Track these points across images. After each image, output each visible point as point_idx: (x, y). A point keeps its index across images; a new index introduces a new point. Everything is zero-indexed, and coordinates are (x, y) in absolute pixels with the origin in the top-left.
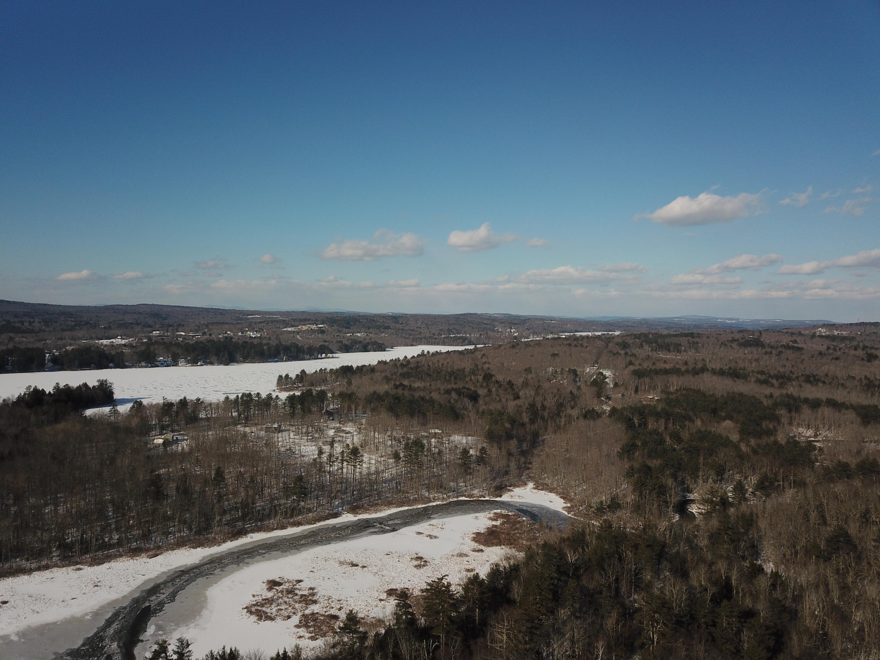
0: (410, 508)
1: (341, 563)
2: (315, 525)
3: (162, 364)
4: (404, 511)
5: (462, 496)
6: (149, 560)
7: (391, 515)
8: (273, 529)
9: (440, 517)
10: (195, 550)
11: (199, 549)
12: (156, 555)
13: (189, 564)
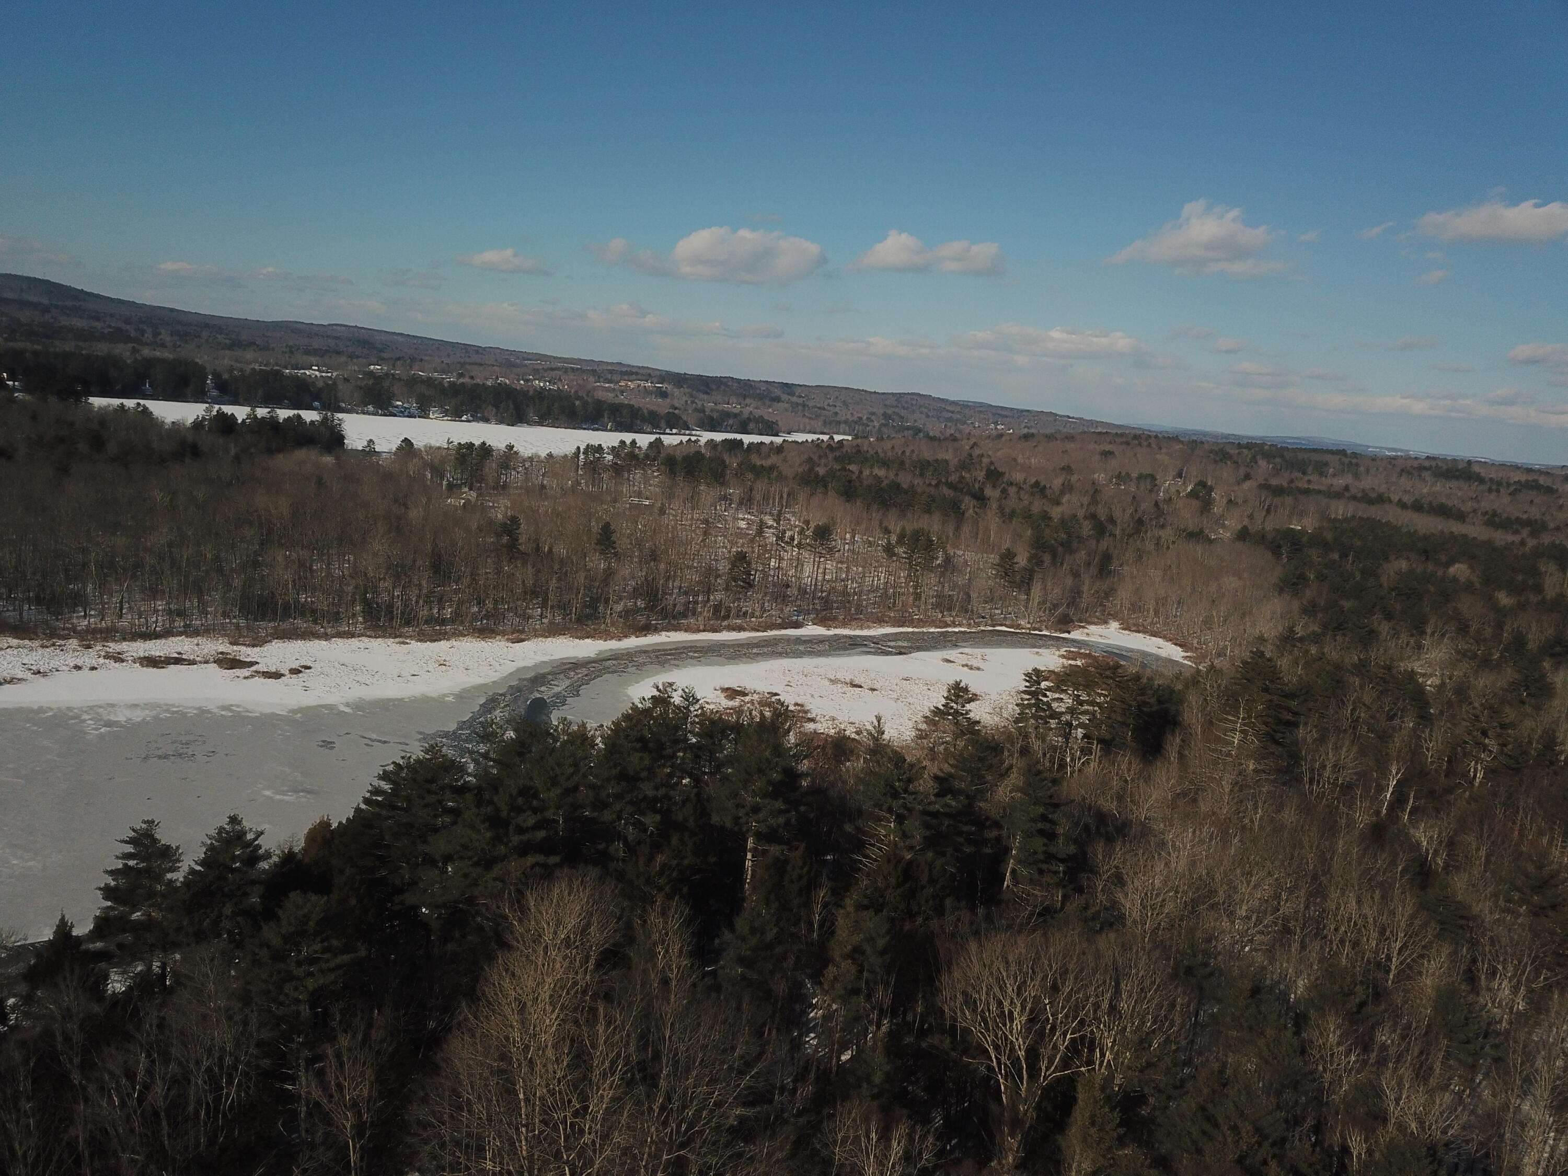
0: (916, 630)
1: (834, 682)
2: (765, 634)
3: (402, 412)
4: (908, 633)
5: (1001, 625)
6: (511, 645)
7: (887, 635)
8: (699, 631)
9: (972, 646)
10: (582, 641)
11: (588, 641)
12: (522, 641)
13: (580, 656)
